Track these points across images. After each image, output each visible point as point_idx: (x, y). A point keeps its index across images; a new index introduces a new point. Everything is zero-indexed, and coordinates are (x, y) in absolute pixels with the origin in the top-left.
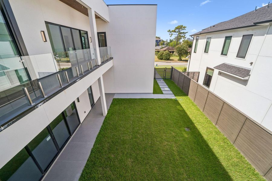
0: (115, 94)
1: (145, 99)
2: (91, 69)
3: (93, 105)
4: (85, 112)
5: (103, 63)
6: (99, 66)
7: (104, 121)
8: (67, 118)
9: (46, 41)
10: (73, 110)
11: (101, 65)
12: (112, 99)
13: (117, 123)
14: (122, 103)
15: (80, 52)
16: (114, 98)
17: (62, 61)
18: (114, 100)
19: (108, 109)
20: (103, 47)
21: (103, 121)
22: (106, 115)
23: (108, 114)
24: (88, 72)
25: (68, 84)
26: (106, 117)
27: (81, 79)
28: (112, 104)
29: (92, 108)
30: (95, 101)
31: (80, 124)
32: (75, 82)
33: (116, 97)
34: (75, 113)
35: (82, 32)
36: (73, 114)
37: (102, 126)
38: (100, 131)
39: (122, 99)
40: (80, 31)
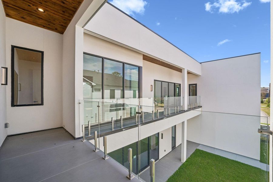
0: (200, 144)
1: (242, 163)
2: (177, 112)
3: (174, 147)
4: (165, 151)
5: (189, 109)
6: (184, 111)
7: (181, 166)
8: (150, 151)
9: (152, 91)
10: (156, 146)
11: (187, 111)
12: (195, 149)
13: (194, 176)
14: (205, 157)
15: (172, 99)
16: (198, 148)
17: (159, 106)
18: (197, 151)
19: (188, 157)
20: (193, 96)
21: (179, 166)
22: (184, 162)
23: (186, 161)
24: (174, 114)
25: (157, 119)
26: (183, 164)
27: (167, 118)
28: (194, 153)
29: (172, 150)
30: (177, 145)
31: (158, 160)
32: (162, 119)
33: (200, 148)
34: (157, 149)
35: (176, 84)
36: (155, 149)
37: (177, 171)
38: (174, 174)
39: (207, 152)
40: (175, 84)
